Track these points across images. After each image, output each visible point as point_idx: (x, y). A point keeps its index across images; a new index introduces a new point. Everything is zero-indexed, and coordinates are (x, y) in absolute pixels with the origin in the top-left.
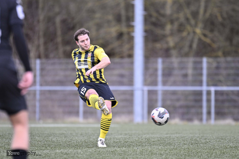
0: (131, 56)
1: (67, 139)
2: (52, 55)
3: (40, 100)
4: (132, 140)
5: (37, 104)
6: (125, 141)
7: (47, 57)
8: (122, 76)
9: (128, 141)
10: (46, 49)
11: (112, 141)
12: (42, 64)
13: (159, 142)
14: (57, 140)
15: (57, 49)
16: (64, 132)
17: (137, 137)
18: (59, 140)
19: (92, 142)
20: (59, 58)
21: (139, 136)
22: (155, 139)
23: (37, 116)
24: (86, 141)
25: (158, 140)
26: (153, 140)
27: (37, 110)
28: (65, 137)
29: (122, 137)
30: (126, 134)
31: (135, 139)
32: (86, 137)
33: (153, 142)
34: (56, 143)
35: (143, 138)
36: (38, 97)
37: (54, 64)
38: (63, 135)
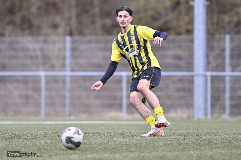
0: (190, 32)
1: (103, 141)
2: (87, 31)
3: (71, 90)
4: (188, 142)
5: (67, 94)
6: (179, 142)
7: (81, 33)
8: (179, 58)
9: (182, 143)
10: (80, 23)
11: (161, 143)
12: (73, 42)
13: (223, 145)
14: (90, 142)
15: (93, 22)
16: (100, 131)
17: (195, 137)
18: (92, 141)
19: (135, 145)
20: (97, 34)
21: (197, 137)
22: (218, 141)
23: (67, 110)
24: (127, 143)
25: (222, 142)
26: (215, 142)
27: (68, 102)
28: (101, 137)
29: (174, 138)
30: (180, 134)
31: (192, 141)
32: (128, 137)
33: (216, 144)
34: (88, 145)
35: (202, 139)
36: (68, 85)
37: (89, 42)
38: (98, 135)
